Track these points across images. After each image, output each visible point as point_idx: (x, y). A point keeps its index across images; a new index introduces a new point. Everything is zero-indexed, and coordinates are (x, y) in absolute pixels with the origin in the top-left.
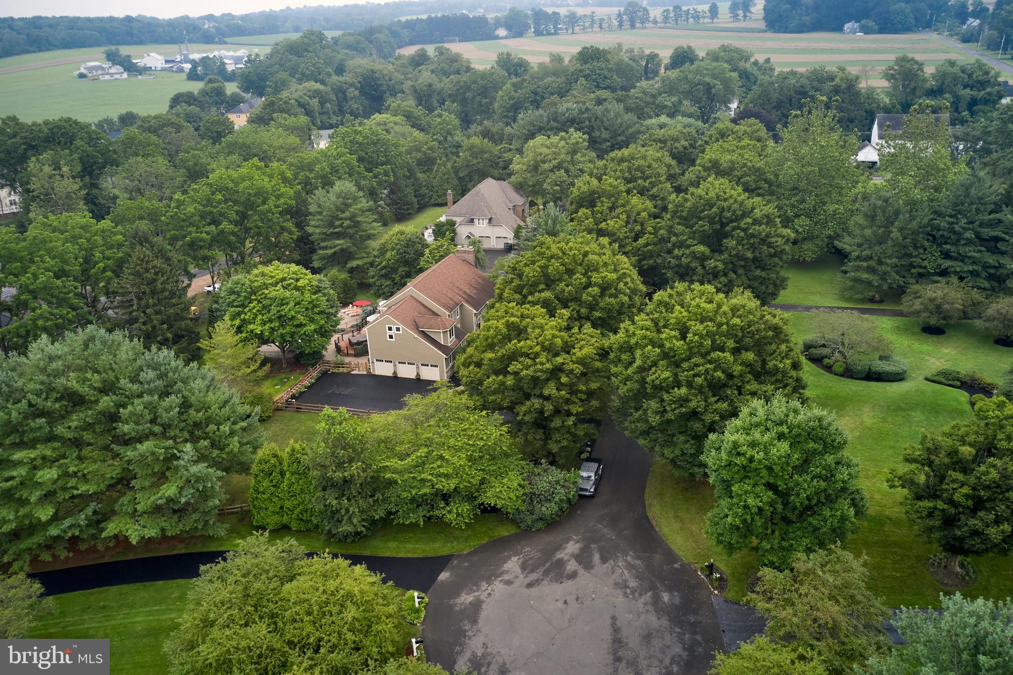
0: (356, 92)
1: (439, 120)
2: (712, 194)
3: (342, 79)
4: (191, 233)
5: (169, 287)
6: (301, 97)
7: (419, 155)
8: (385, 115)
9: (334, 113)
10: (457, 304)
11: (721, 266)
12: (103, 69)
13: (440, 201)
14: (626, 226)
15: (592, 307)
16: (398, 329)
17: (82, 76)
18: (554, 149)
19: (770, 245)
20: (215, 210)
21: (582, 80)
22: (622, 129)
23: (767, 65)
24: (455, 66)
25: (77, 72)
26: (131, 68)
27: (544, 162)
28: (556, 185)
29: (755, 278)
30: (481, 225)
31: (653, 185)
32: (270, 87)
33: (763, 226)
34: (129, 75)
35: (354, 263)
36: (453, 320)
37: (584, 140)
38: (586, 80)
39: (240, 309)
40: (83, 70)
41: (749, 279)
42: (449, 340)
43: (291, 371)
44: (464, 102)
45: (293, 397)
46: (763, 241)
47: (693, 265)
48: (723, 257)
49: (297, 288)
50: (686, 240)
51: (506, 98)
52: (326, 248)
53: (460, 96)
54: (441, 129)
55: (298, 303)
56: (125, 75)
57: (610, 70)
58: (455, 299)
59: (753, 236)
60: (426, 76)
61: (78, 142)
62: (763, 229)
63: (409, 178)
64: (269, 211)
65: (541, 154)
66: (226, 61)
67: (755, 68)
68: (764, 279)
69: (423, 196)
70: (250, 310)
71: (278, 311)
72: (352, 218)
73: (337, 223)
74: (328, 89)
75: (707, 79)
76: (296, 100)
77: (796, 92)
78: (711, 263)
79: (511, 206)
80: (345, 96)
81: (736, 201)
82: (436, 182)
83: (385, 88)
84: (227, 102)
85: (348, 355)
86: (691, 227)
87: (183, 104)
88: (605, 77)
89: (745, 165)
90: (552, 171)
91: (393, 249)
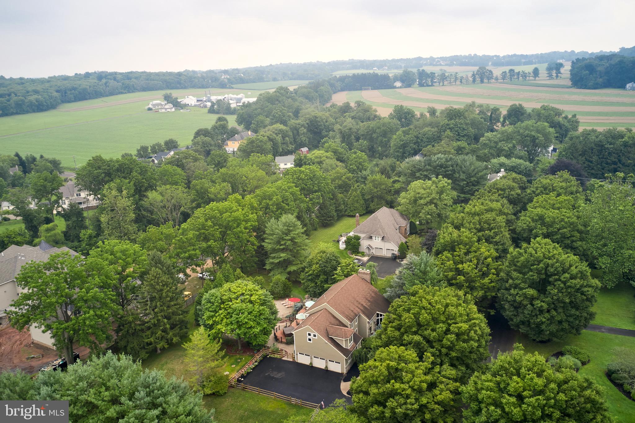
0: (305, 130)
1: (354, 156)
2: (540, 254)
3: (297, 122)
4: (189, 251)
5: (170, 294)
6: (271, 135)
7: (340, 182)
8: (321, 152)
9: (291, 143)
10: (356, 316)
11: (545, 306)
12: (162, 105)
13: (351, 214)
14: (476, 269)
15: (450, 348)
16: (315, 336)
17: (150, 109)
18: (428, 191)
19: (582, 293)
20: (206, 232)
21: (448, 132)
22: (474, 173)
23: (574, 119)
24: (368, 114)
25: (147, 107)
26: (177, 104)
27: (421, 198)
28: (428, 214)
29: (571, 316)
30: (377, 240)
31: (496, 234)
32: (254, 124)
33: (578, 280)
34: (175, 109)
35: (292, 268)
36: (352, 328)
37: (448, 184)
38: (451, 131)
39: (213, 314)
40: (150, 106)
41: (567, 316)
42: (349, 345)
43: (244, 352)
44: (371, 140)
45: (242, 376)
46: (578, 290)
47: (525, 302)
48: (547, 299)
49: (251, 302)
50: (520, 284)
51: (398, 140)
52: (274, 258)
53: (369, 136)
54: (356, 162)
55: (250, 313)
56: (173, 110)
57: (467, 124)
58: (355, 311)
59: (570, 287)
60: (349, 122)
61: (134, 174)
62: (577, 282)
63: (332, 199)
64: (241, 232)
65: (419, 193)
66: (231, 102)
67: (566, 121)
68: (578, 316)
69: (341, 211)
70: (219, 315)
71: (237, 318)
72: (292, 240)
73: (282, 243)
74: (288, 129)
75: (533, 133)
76: (268, 137)
77: (595, 145)
78: (538, 303)
79: (397, 227)
80: (298, 132)
81: (558, 260)
82: (350, 202)
83: (323, 127)
84: (228, 133)
85: (282, 342)
86: (524, 274)
87: (202, 136)
88: (464, 129)
89: (562, 220)
90: (426, 205)
91: (317, 263)
